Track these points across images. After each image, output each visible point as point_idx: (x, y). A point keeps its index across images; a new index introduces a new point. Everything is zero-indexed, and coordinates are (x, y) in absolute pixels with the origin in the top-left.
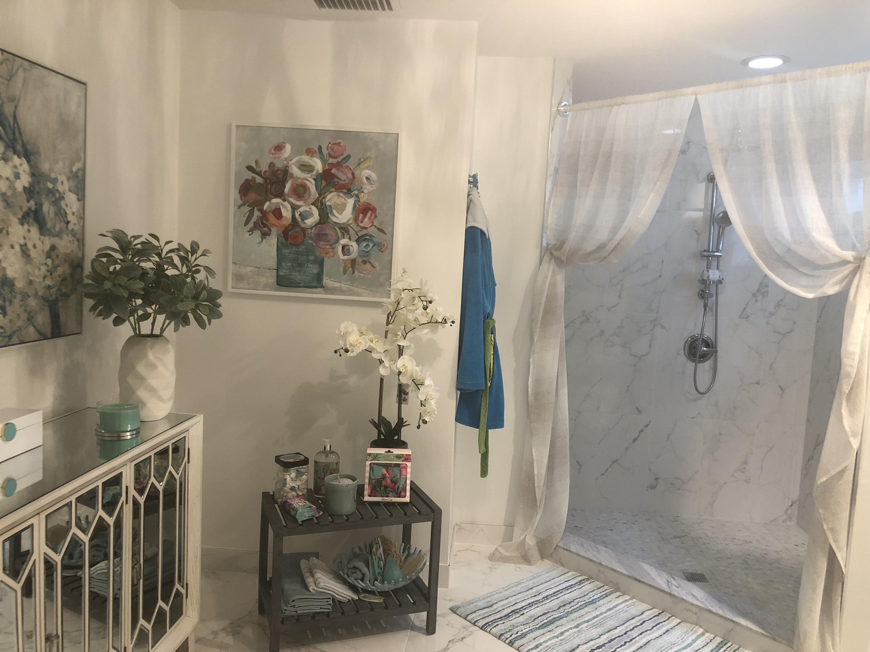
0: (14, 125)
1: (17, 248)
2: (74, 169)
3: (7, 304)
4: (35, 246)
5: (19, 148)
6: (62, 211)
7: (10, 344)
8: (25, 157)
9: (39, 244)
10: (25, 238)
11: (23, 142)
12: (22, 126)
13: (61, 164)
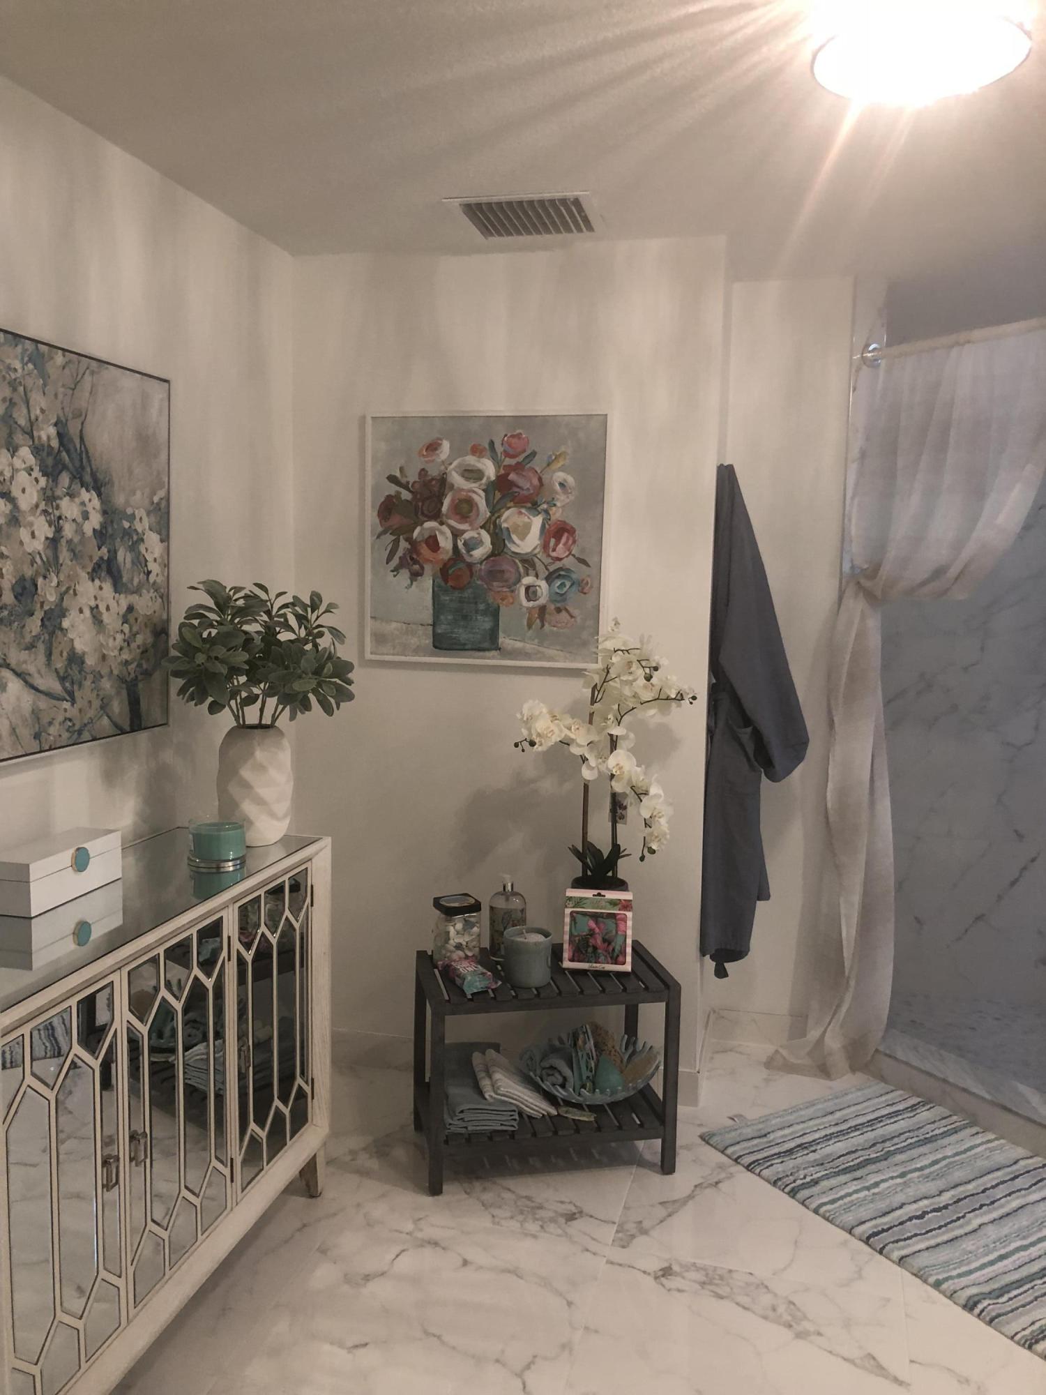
0: (81, 448)
1: (87, 612)
2: (156, 499)
3: (76, 687)
4: (108, 608)
5: (88, 478)
6: (141, 557)
7: (81, 741)
8: (94, 489)
9: (113, 604)
10: (96, 598)
11: (91, 470)
12: (91, 451)
13: (139, 494)
